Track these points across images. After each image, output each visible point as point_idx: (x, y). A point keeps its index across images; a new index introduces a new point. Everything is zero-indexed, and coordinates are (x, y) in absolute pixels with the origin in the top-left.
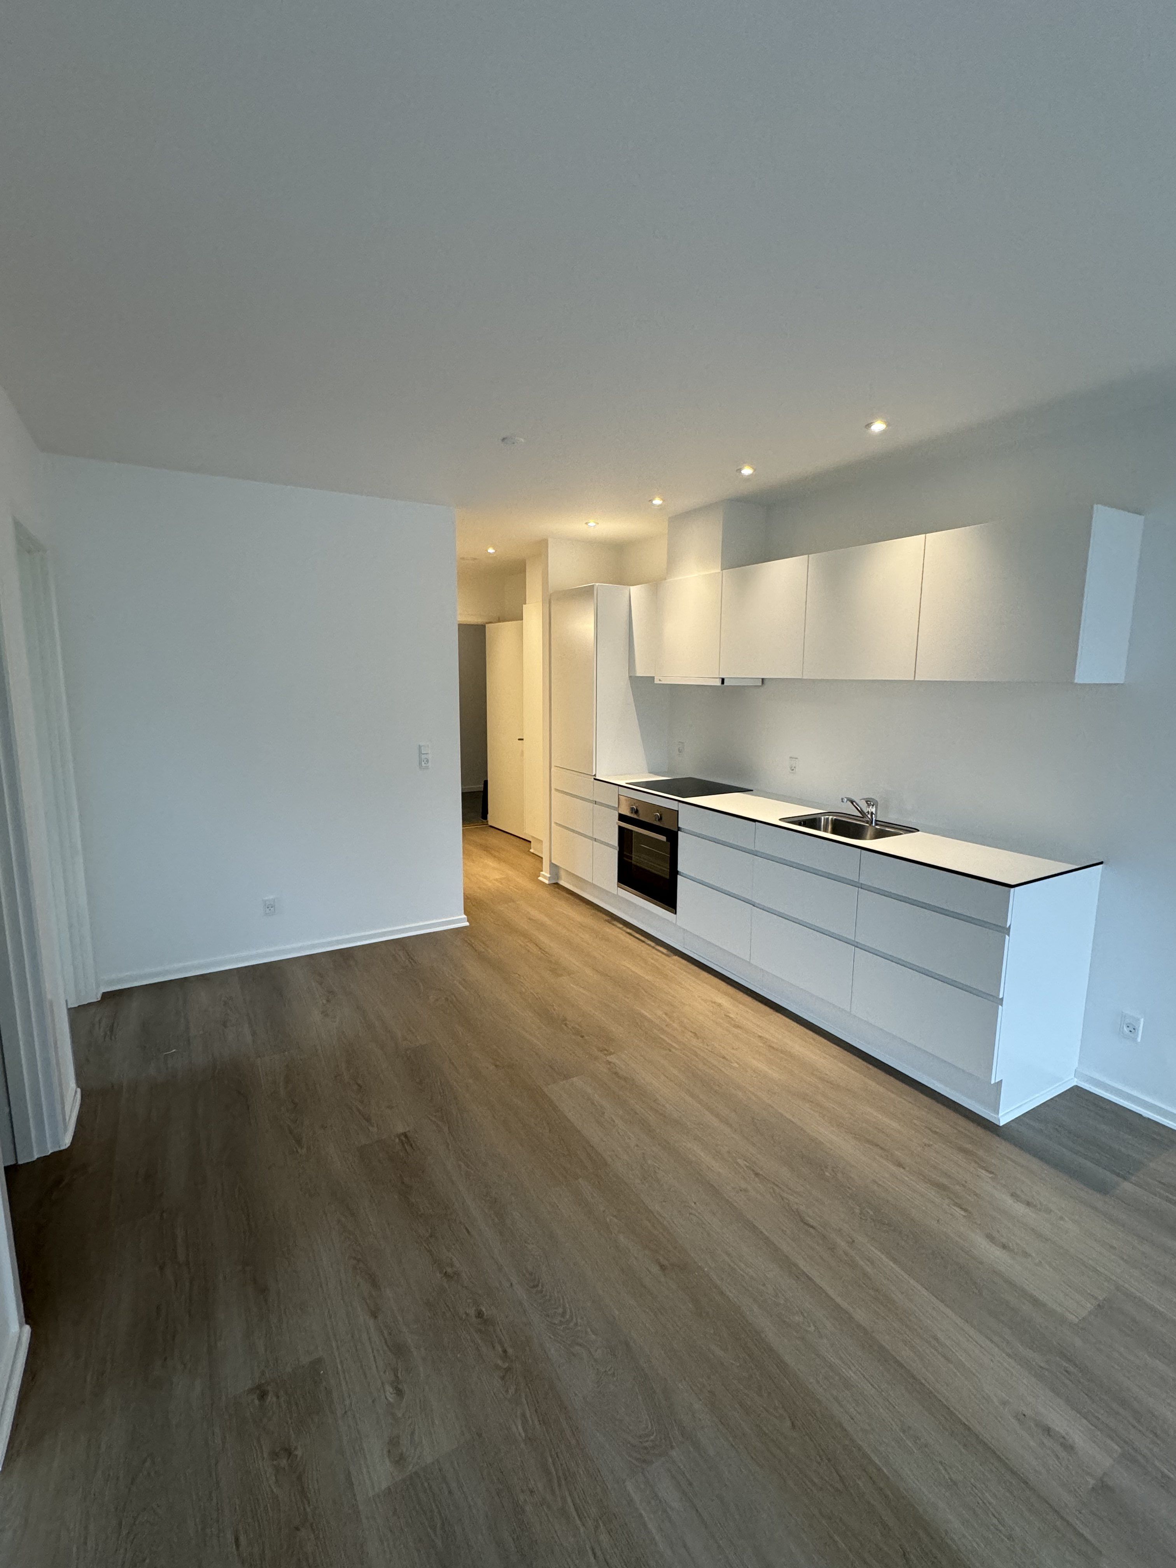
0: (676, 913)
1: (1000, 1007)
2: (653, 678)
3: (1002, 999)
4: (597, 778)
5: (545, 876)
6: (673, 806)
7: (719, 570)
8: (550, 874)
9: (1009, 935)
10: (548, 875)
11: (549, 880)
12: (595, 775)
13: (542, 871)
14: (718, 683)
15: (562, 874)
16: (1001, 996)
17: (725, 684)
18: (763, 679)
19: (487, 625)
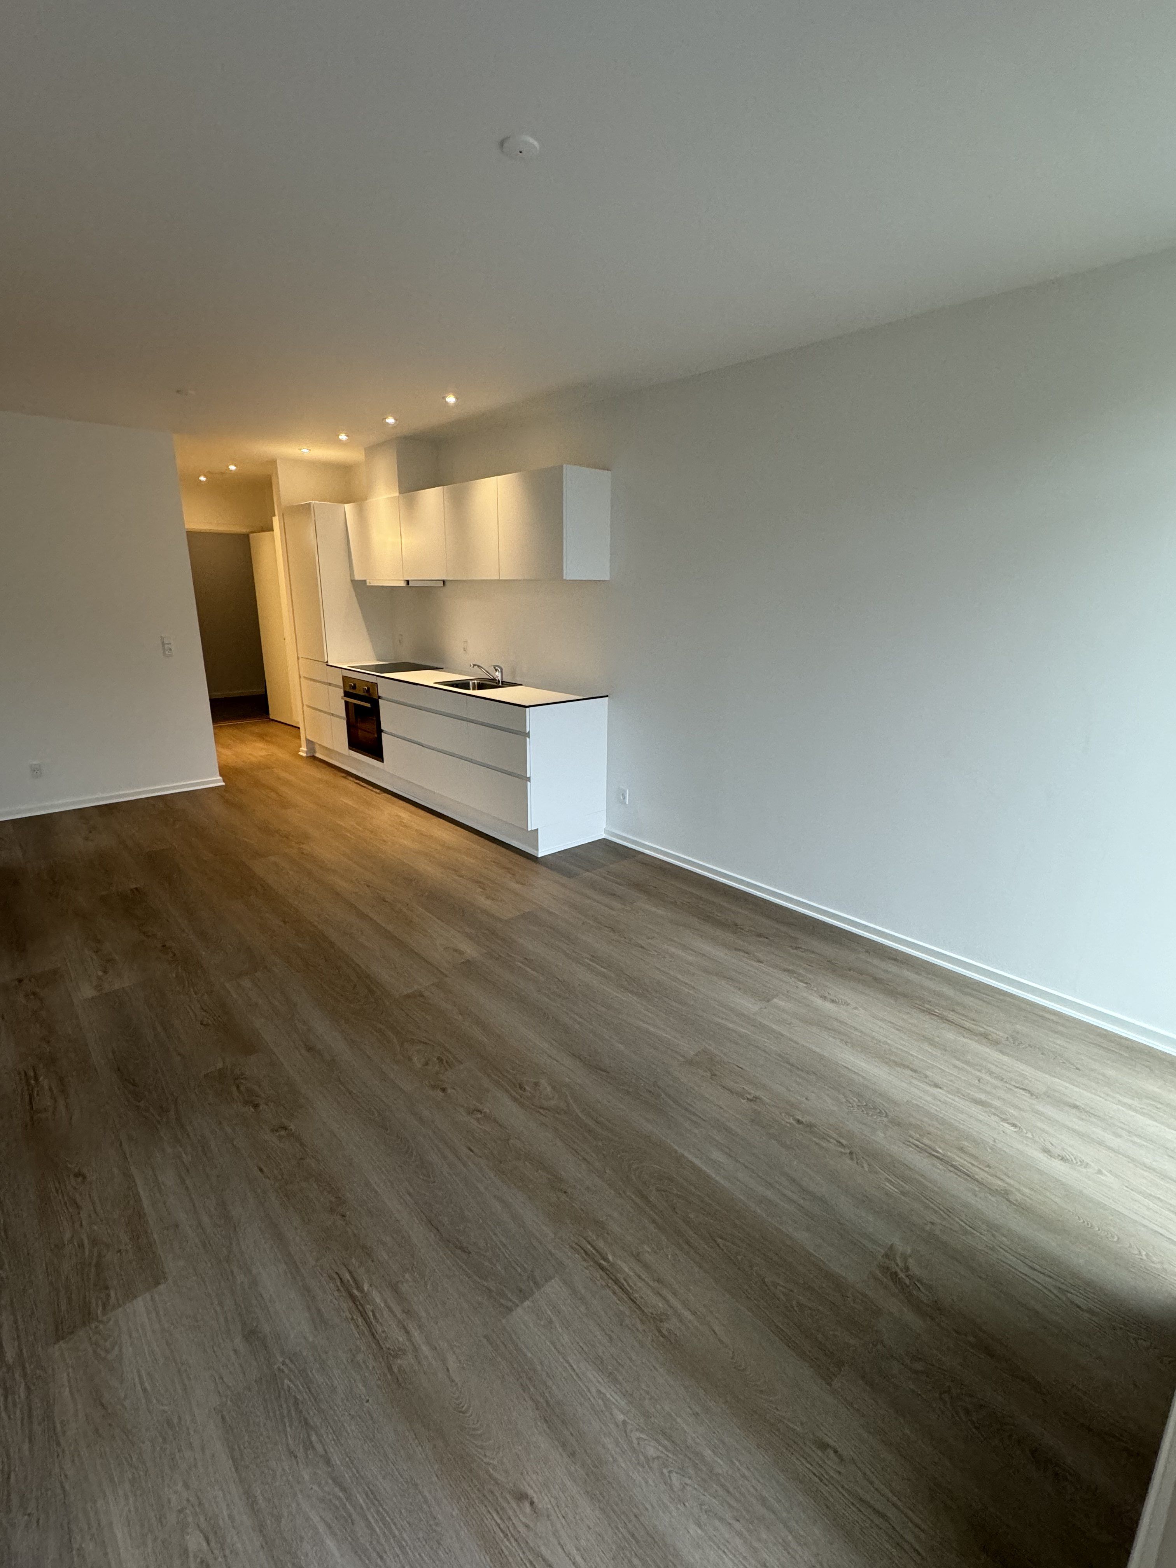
0: (383, 762)
1: (528, 782)
2: (365, 580)
3: (530, 777)
4: (329, 664)
5: (303, 751)
6: (373, 679)
7: (397, 494)
8: (307, 748)
9: (529, 738)
10: (305, 749)
11: (306, 753)
12: (327, 662)
13: (301, 747)
14: (403, 584)
15: (317, 747)
16: (528, 776)
17: (410, 585)
18: (444, 581)
19: (251, 535)
